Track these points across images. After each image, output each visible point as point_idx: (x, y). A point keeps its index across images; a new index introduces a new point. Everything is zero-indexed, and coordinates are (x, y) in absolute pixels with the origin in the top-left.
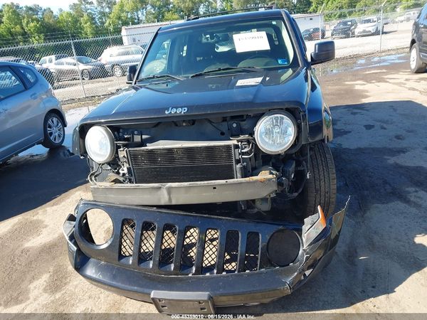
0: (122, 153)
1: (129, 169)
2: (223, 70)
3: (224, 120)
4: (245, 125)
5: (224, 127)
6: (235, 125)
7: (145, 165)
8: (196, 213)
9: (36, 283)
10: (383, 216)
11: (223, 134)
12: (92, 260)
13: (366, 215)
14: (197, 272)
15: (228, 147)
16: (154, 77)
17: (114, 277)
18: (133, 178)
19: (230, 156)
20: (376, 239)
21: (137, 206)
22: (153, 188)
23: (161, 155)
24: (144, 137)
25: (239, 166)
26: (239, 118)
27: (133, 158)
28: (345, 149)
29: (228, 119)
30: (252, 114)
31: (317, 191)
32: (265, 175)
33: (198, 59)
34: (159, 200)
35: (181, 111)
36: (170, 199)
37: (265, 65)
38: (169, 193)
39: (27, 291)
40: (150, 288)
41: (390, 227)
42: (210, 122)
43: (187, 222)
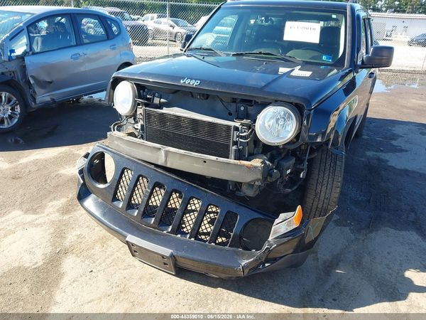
0: (140, 111)
1: (142, 126)
2: (264, 54)
3: (234, 100)
4: (251, 110)
5: (232, 108)
6: (242, 108)
7: (156, 126)
8: (187, 180)
9: (55, 202)
10: (388, 241)
11: (230, 114)
12: (93, 195)
13: (371, 235)
14: (172, 232)
15: (229, 127)
16: (200, 49)
17: (104, 214)
18: (144, 135)
19: (228, 137)
20: (366, 259)
21: (139, 159)
22: (154, 148)
23: (170, 120)
24: (162, 100)
25: (234, 148)
26: (248, 102)
27: (148, 116)
28: (390, 166)
29: (238, 101)
30: (259, 101)
31: (316, 195)
32: (257, 162)
33: (265, 40)
34: (158, 159)
35: (194, 83)
36: (166, 161)
37: (310, 59)
38: (166, 156)
39: (45, 206)
40: (128, 232)
41: (388, 253)
42: (221, 100)
43: (176, 186)
